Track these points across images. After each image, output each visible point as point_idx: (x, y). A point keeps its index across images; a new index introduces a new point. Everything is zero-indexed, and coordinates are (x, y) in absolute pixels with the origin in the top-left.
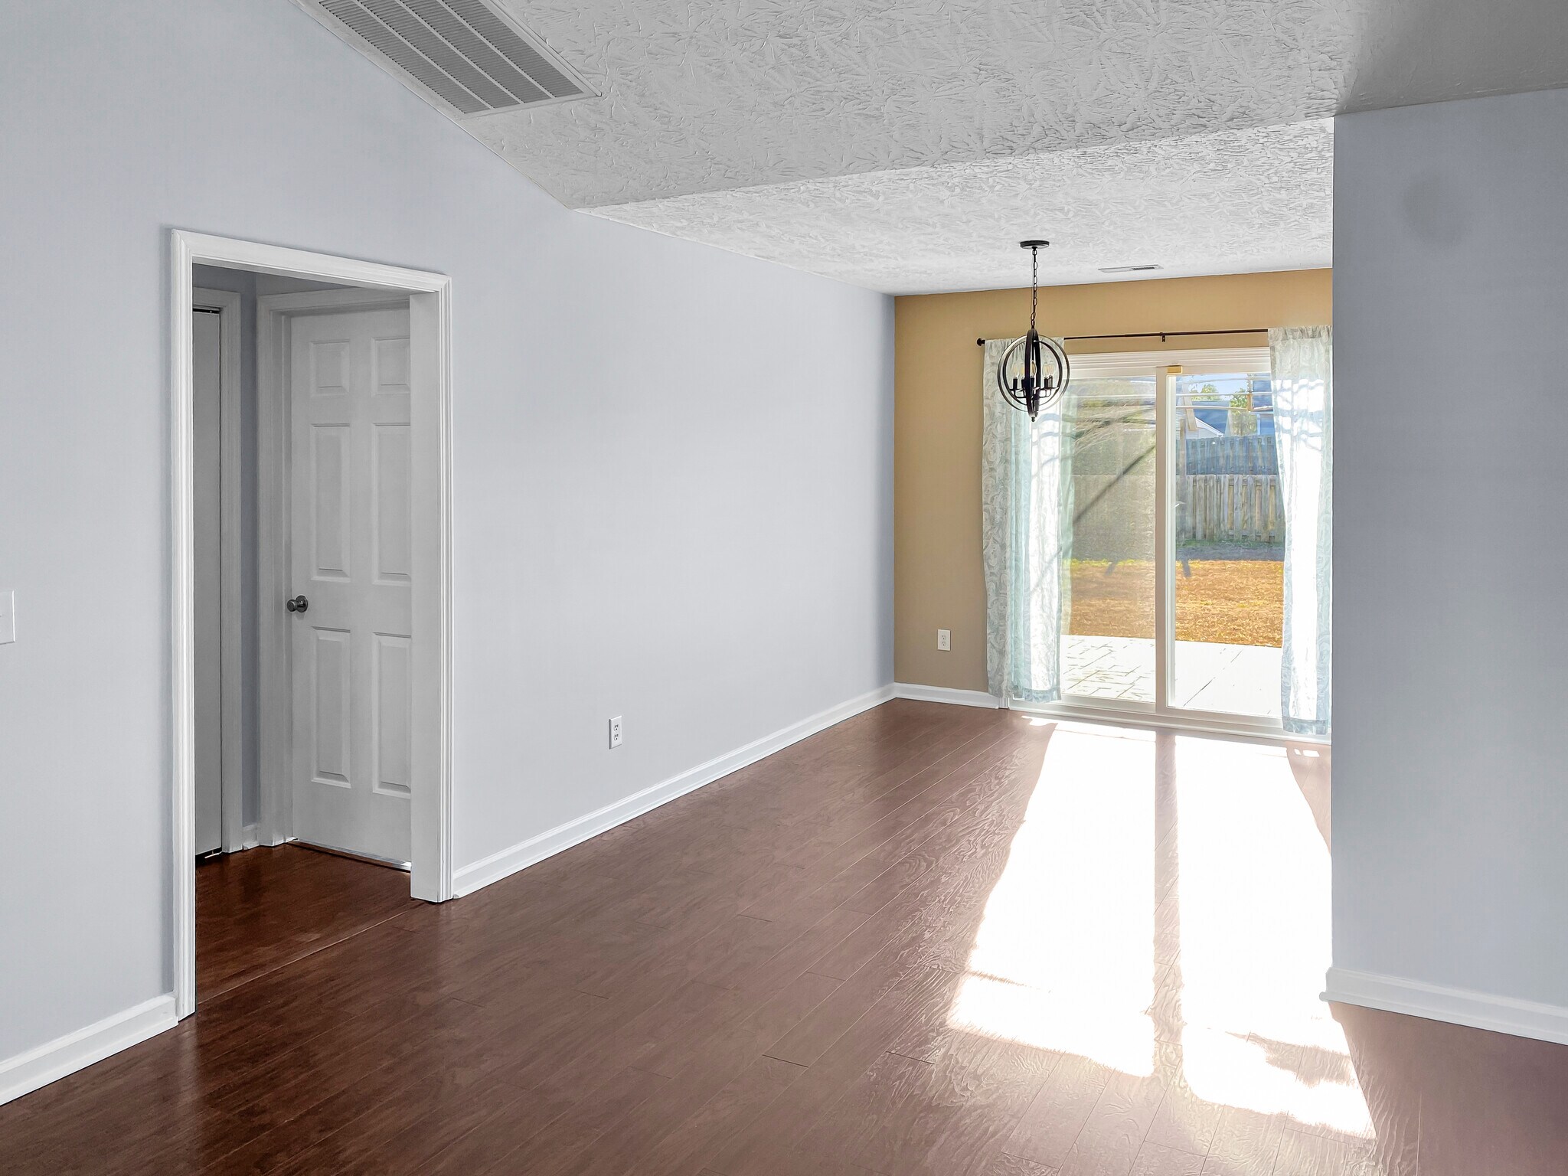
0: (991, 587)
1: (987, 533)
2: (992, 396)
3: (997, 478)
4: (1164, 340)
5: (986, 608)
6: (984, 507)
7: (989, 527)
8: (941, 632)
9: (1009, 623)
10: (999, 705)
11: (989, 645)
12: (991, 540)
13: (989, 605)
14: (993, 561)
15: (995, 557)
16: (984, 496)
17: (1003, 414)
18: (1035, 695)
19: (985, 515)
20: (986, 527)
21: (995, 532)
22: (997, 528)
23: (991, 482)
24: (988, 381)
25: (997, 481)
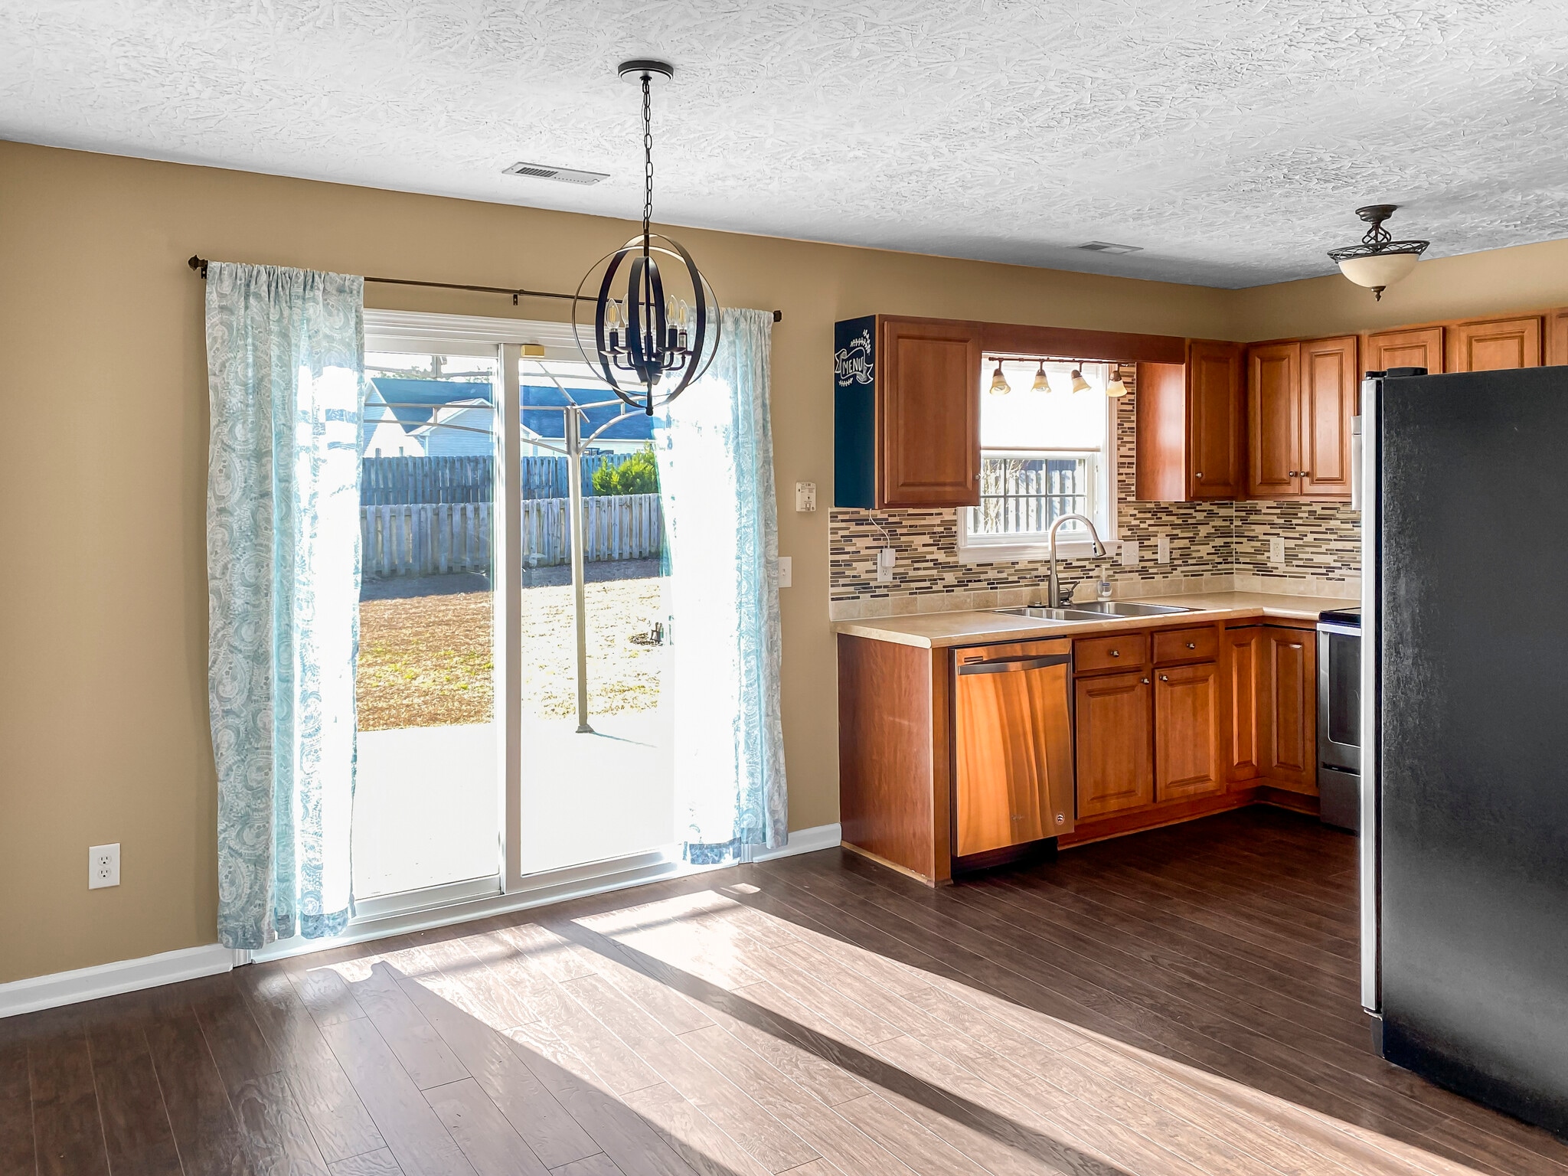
0: (226, 738)
1: (215, 634)
2: (221, 371)
3: (235, 527)
4: (516, 303)
5: (213, 779)
6: (212, 584)
7: (219, 624)
8: (96, 852)
9: (274, 803)
10: (234, 961)
11: (223, 853)
12: (225, 647)
13: (221, 776)
14: (228, 688)
15: (234, 678)
16: (210, 564)
17: (247, 406)
18: (331, 923)
19: (213, 602)
20: (215, 622)
21: (231, 631)
22: (236, 624)
23: (219, 536)
24: (215, 339)
25: (236, 534)
